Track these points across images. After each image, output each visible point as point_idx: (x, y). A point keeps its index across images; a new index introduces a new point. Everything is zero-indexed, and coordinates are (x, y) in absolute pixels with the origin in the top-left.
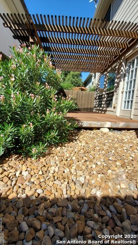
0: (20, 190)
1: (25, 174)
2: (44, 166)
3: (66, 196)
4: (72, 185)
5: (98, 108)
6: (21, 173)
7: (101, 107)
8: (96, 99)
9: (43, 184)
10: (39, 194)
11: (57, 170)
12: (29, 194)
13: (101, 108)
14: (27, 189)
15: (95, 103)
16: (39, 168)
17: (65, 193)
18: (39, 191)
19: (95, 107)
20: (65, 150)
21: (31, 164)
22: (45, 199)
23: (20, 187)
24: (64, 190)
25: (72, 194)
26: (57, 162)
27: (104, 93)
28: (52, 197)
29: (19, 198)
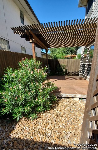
0: (25, 136)
1: (27, 128)
2: (36, 125)
3: (41, 141)
4: (44, 136)
5: (82, 74)
6: (26, 128)
7: (84, 73)
8: (81, 66)
9: (33, 134)
10: (31, 139)
11: (40, 128)
12: (28, 138)
13: (84, 75)
14: (28, 136)
15: (80, 69)
16: (33, 126)
17: (41, 140)
18: (32, 137)
19: (80, 72)
20: (47, 115)
21: (30, 123)
22: (33, 141)
23: (25, 134)
24: (41, 139)
25: (43, 141)
26: (42, 123)
27: (86, 63)
28: (36, 140)
29: (24, 139)
